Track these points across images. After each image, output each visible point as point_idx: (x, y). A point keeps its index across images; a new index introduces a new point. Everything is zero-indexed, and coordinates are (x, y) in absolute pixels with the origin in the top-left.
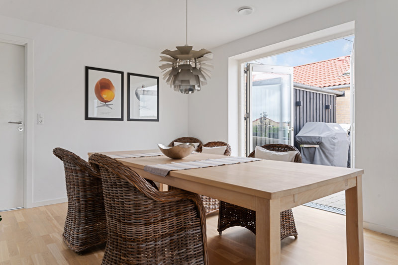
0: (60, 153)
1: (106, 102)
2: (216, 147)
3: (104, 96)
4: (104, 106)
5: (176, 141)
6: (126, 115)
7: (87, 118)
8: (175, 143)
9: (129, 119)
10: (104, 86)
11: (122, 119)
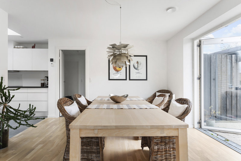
1: (118, 71)
2: (160, 97)
3: (117, 68)
4: (117, 73)
5: (158, 92)
6: (128, 77)
7: (109, 79)
8: (157, 93)
9: (130, 80)
11: (126, 79)
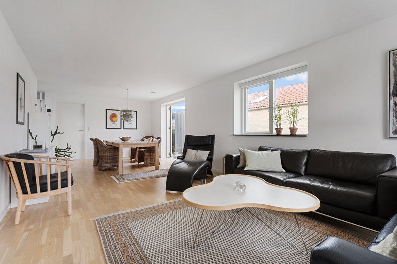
0: (91, 139)
3: (113, 120)
4: (113, 123)
6: (122, 127)
7: (106, 128)
9: (124, 129)
10: (114, 116)
11: (121, 129)
